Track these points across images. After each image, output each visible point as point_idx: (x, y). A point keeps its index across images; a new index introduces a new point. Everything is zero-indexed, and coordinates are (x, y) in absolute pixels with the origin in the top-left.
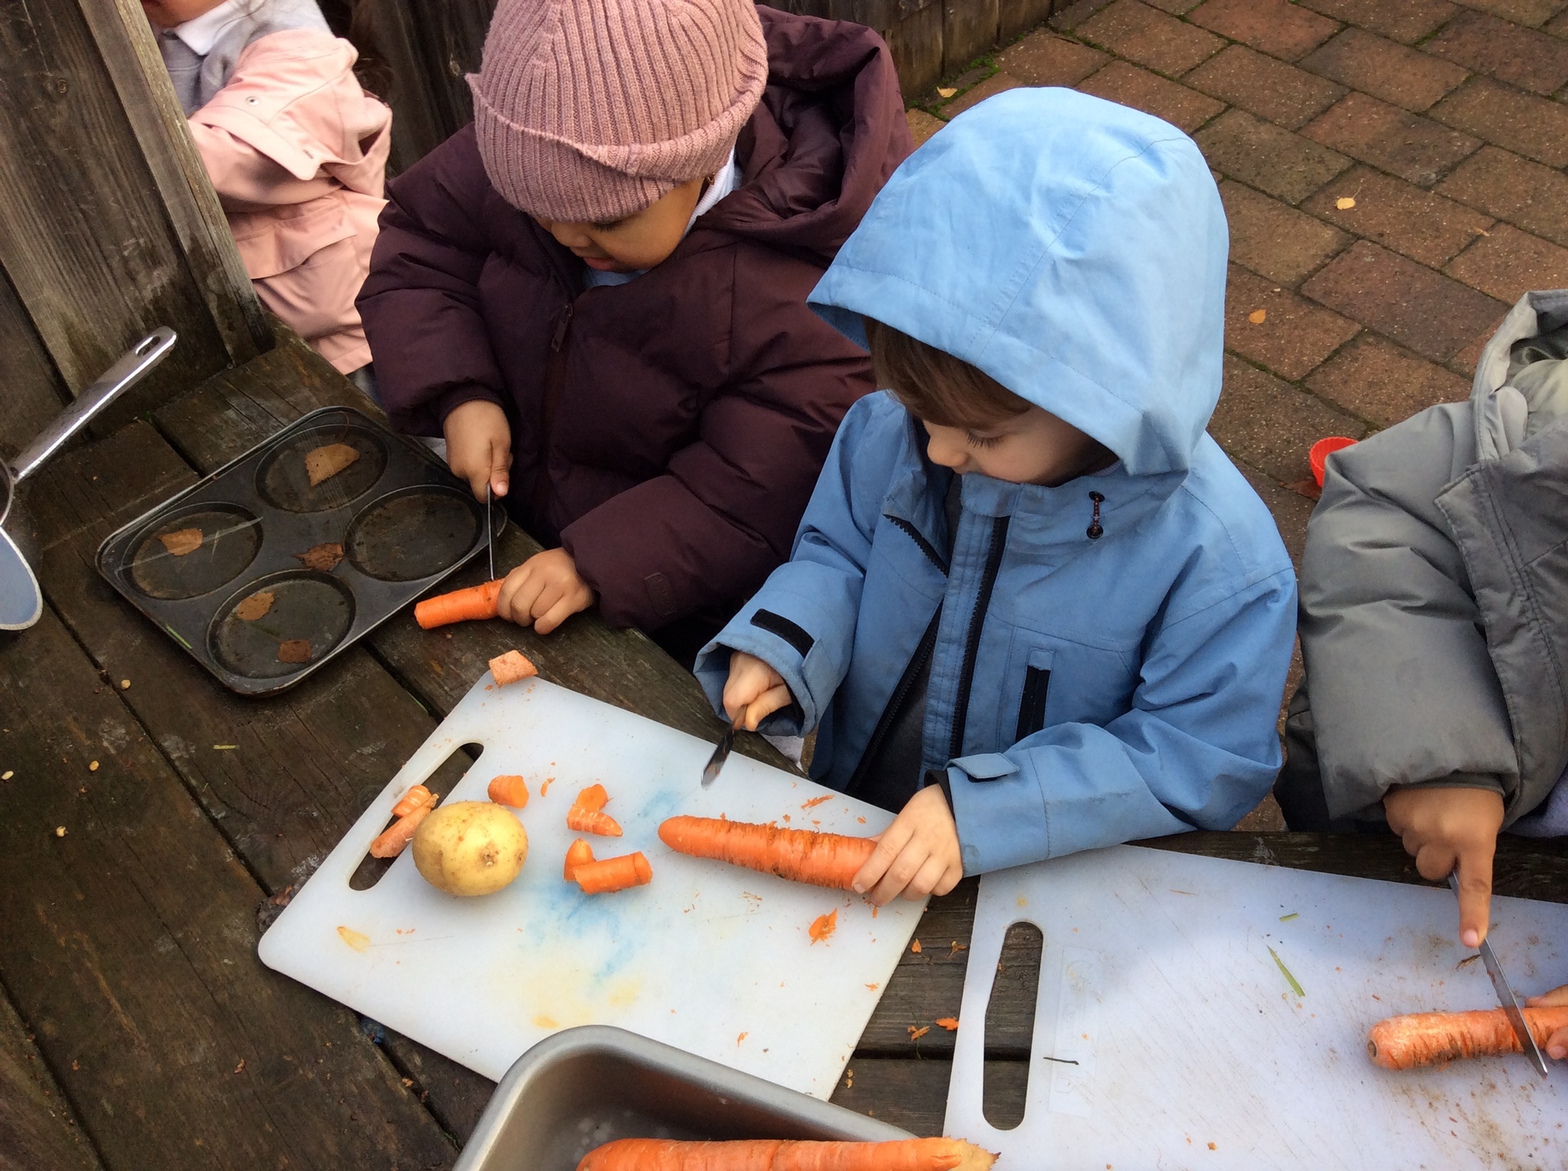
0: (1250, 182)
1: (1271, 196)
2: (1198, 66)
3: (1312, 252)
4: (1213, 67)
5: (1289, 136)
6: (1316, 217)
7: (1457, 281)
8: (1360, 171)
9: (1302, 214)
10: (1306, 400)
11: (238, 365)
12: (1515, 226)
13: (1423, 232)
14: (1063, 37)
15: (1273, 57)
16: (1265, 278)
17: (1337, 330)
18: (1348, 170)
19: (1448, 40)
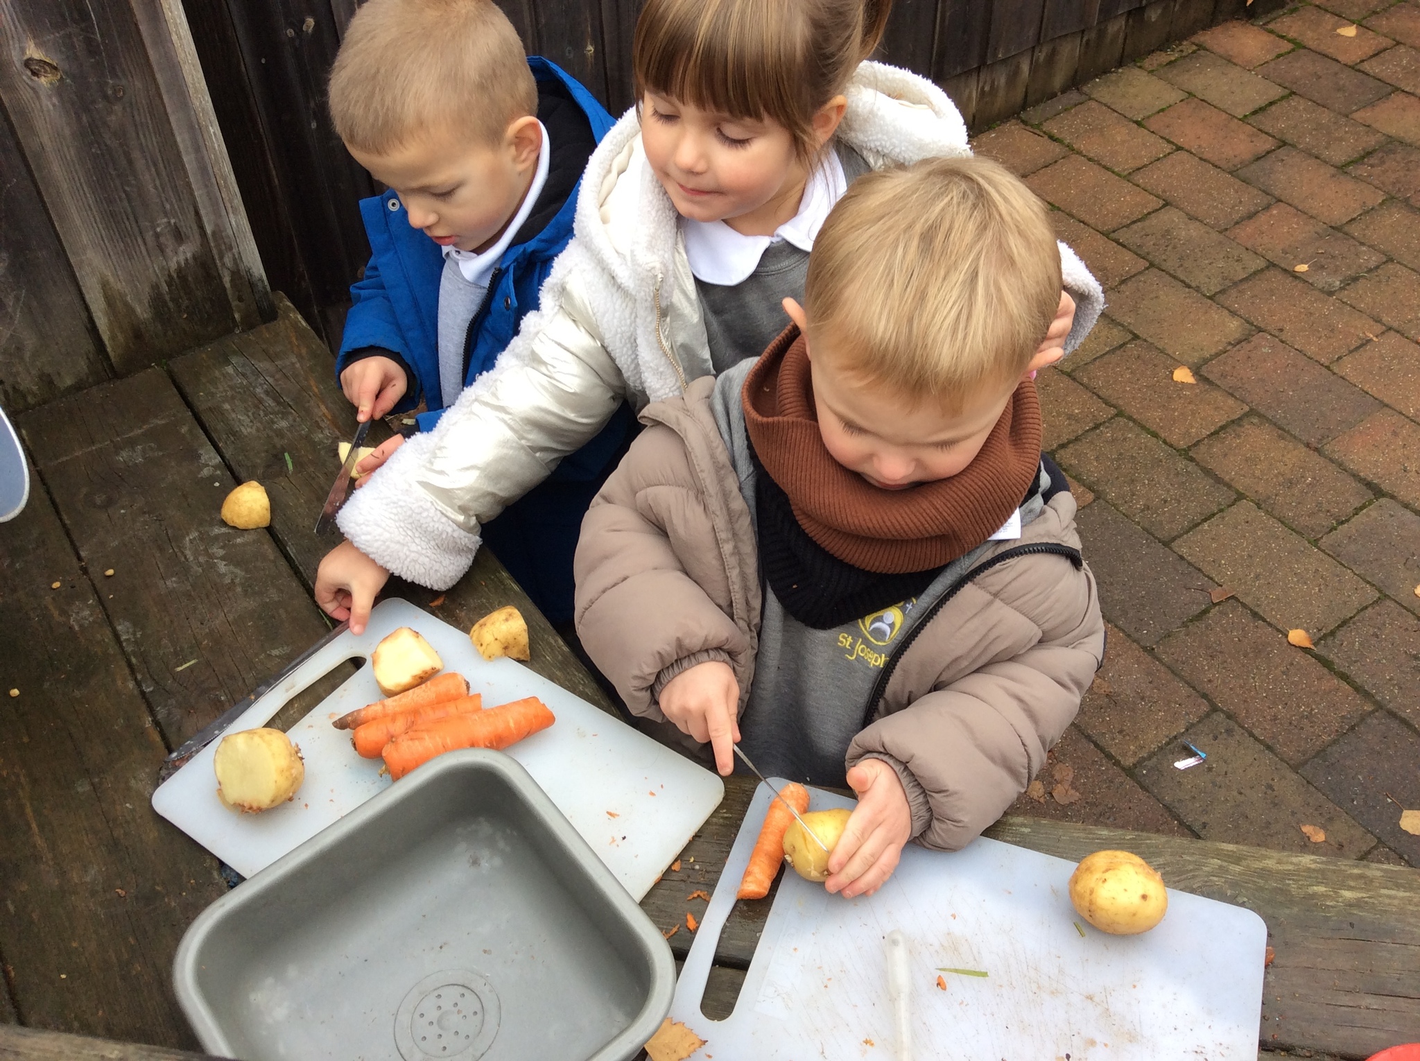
0: (1172, 272)
1: (1189, 286)
2: (1145, 166)
3: (1216, 339)
4: (1159, 169)
5: (1215, 236)
6: (1225, 308)
7: (1342, 378)
8: (1272, 272)
9: (1214, 304)
10: (1186, 466)
11: (243, 331)
12: (1403, 335)
13: (1319, 331)
14: (1031, 130)
15: (1213, 165)
16: (1171, 357)
17: (1225, 408)
18: (1262, 270)
19: (1372, 166)
